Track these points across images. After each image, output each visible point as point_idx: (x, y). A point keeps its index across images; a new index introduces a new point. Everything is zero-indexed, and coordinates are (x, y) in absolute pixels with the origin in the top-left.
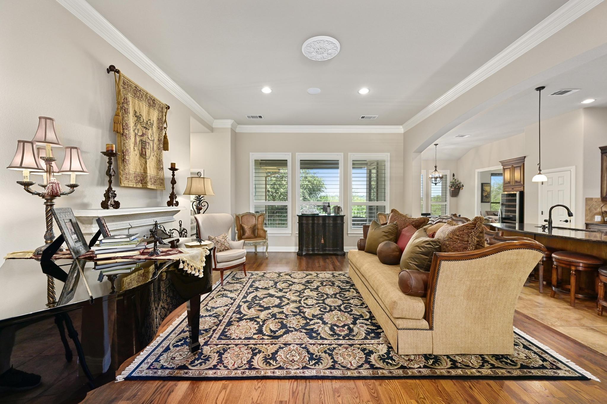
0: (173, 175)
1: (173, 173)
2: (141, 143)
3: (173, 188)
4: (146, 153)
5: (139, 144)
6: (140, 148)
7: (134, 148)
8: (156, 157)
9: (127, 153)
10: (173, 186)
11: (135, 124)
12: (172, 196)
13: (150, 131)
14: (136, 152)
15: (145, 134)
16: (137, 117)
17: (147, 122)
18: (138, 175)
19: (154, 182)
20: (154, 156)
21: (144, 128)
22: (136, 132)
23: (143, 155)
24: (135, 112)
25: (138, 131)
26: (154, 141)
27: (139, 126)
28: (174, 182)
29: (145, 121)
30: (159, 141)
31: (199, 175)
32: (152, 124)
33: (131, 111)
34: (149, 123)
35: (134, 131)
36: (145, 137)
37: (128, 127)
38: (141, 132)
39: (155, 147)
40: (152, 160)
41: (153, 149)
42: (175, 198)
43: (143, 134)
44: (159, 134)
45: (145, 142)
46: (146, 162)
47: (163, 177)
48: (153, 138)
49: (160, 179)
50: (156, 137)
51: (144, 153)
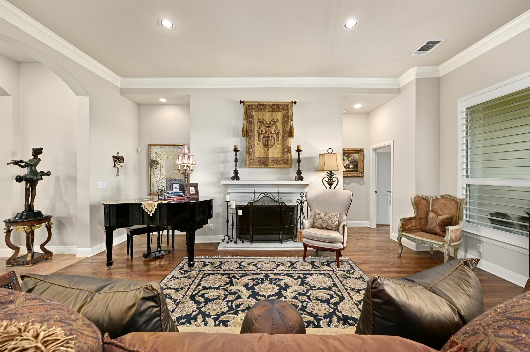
0: (299, 155)
1: (299, 153)
2: (264, 138)
3: (299, 166)
4: (268, 144)
5: (263, 139)
6: (264, 142)
7: (258, 143)
8: (281, 144)
9: (251, 147)
10: (299, 164)
11: (259, 127)
12: (299, 172)
13: (274, 128)
14: (260, 145)
15: (268, 131)
16: (261, 122)
17: (270, 122)
18: (262, 159)
19: (277, 162)
20: (278, 144)
21: (267, 127)
22: (260, 132)
23: (266, 146)
24: (259, 119)
25: (262, 131)
26: (278, 133)
27: (263, 128)
28: (299, 161)
29: (268, 122)
30: (285, 132)
31: (330, 151)
32: (276, 122)
33: (256, 120)
34: (272, 123)
35: (258, 132)
36: (268, 133)
37: (252, 132)
38: (264, 132)
39: (280, 137)
40: (277, 147)
41: (278, 139)
42: (301, 173)
43: (266, 132)
44: (284, 127)
45: (268, 136)
46: (268, 150)
47: (288, 158)
48: (277, 132)
49: (284, 160)
50: (281, 130)
51: (267, 144)
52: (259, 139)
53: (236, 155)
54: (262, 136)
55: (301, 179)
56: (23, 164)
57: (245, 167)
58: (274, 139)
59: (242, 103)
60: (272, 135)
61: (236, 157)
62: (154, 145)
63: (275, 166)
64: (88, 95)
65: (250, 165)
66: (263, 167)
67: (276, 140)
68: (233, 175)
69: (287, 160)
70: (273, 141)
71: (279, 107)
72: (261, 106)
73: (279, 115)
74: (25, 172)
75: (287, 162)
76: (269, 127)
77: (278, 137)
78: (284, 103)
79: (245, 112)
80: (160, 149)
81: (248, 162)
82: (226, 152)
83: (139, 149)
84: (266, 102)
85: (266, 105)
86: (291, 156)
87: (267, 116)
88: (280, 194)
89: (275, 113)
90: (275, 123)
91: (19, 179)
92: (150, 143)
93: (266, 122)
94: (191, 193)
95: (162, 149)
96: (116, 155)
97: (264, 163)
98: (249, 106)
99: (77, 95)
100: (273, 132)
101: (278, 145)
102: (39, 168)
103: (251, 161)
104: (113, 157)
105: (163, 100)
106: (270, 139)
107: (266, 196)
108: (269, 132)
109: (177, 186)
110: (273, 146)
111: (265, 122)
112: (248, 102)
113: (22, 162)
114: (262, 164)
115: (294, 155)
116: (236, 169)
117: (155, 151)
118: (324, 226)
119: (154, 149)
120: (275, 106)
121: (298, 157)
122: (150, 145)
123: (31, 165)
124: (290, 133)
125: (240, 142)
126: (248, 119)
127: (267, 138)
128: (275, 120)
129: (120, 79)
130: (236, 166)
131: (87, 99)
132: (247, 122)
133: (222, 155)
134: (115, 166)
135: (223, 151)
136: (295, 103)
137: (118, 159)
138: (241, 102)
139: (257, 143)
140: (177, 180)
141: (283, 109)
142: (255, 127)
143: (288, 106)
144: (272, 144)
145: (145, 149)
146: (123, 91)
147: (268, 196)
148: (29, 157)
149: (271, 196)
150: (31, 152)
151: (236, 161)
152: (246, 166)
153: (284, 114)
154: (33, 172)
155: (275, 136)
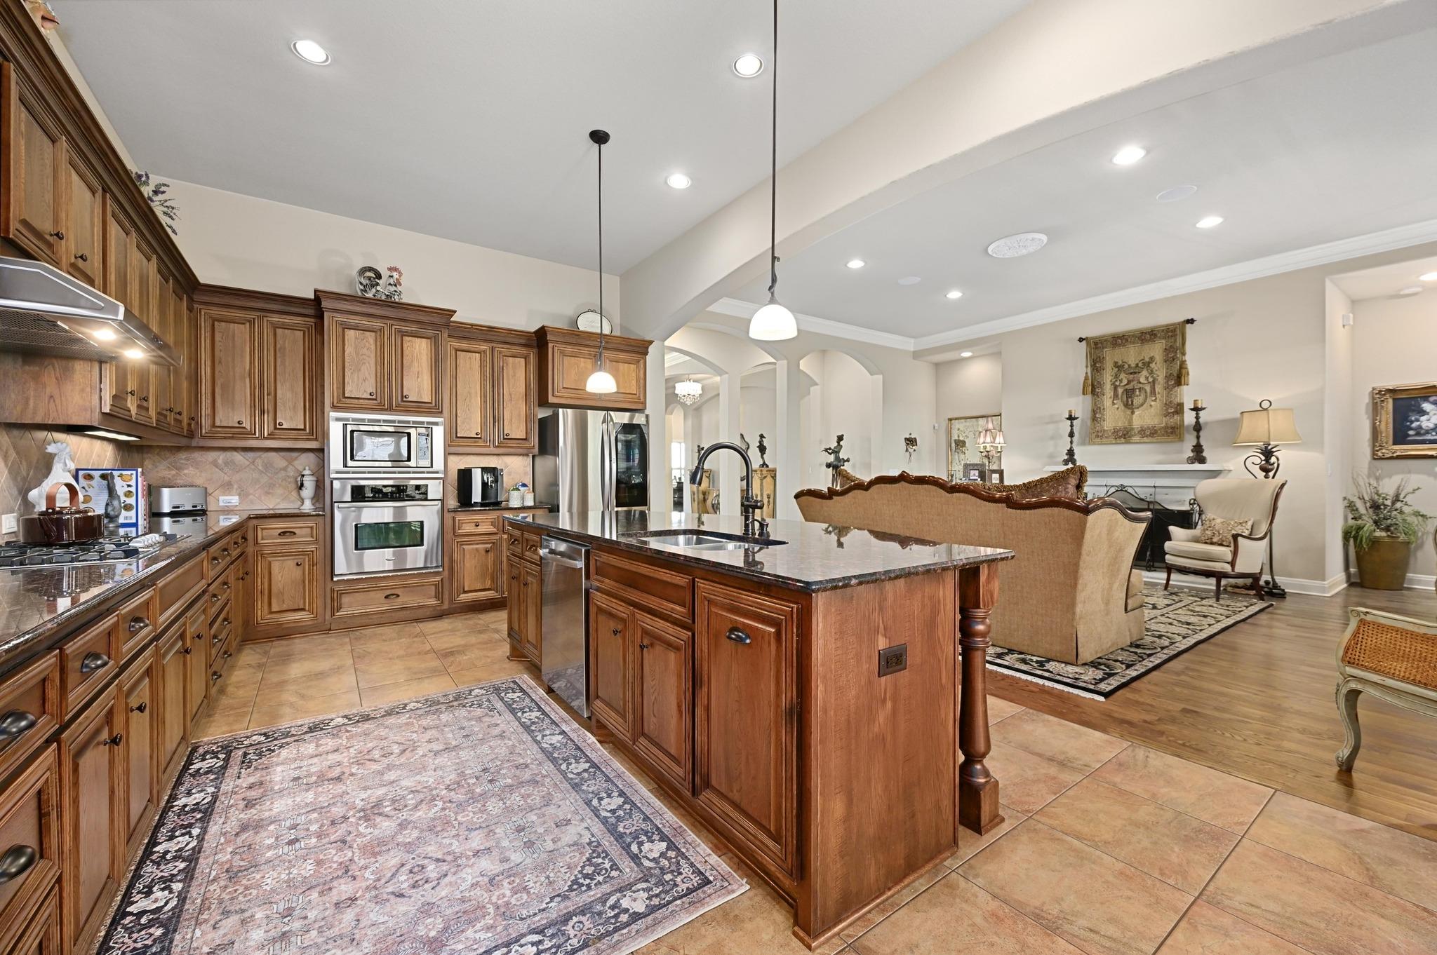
0: (1197, 418)
1: (1197, 414)
2: (1125, 393)
3: (1198, 437)
4: (1133, 402)
5: (1122, 395)
6: (1125, 399)
7: (1113, 403)
8: (1160, 400)
9: (1099, 411)
10: (1198, 433)
11: (1116, 376)
12: (1198, 449)
13: (1145, 373)
14: (1116, 406)
15: (1133, 381)
16: (1119, 367)
17: (1137, 365)
18: (1120, 430)
19: (1150, 434)
20: (1155, 400)
21: (1131, 373)
22: (1117, 383)
23: (1129, 406)
24: (1116, 363)
25: (1121, 381)
26: (1154, 382)
27: (1122, 376)
28: (1198, 428)
29: (1133, 365)
30: (1167, 377)
31: (1266, 405)
32: (1149, 363)
33: (1109, 364)
34: (1140, 365)
35: (1113, 384)
36: (1132, 384)
37: (1101, 385)
38: (1125, 382)
39: (1158, 388)
40: (1151, 406)
41: (1153, 392)
42: (1202, 451)
43: (1129, 382)
44: (1167, 369)
45: (1133, 390)
46: (1133, 413)
47: (1176, 423)
48: (1151, 380)
49: (1166, 427)
50: (1161, 375)
51: (1130, 402)
52: (1116, 396)
53: (1072, 426)
54: (1120, 391)
55: (1202, 460)
56: (830, 451)
57: (1089, 444)
58: (1146, 392)
59: (1084, 342)
60: (1141, 386)
61: (1072, 429)
62: (956, 419)
63: (1145, 439)
64: (882, 374)
65: (1099, 440)
66: (1123, 443)
67: (1148, 394)
68: (1066, 457)
69: (1173, 428)
70: (1141, 398)
71: (1155, 335)
72: (1119, 340)
73: (1156, 350)
74: (831, 458)
75: (1173, 432)
76: (1135, 373)
77: (1154, 389)
78: (1167, 325)
79: (1089, 355)
80: (964, 424)
81: (1094, 435)
82: (1056, 422)
83: (936, 425)
84: (1130, 332)
85: (1129, 336)
86: (1183, 421)
87: (1131, 355)
88: (1157, 490)
89: (1146, 346)
90: (1147, 364)
91: (828, 466)
92: (950, 416)
93: (1129, 366)
94: (994, 482)
95: (968, 424)
96: (908, 437)
97: (1124, 435)
98: (1096, 344)
99: (871, 375)
100: (1142, 380)
101: (1153, 403)
102: (842, 455)
103: (1100, 434)
104: (906, 439)
105: (966, 354)
106: (1138, 393)
107: (1121, 490)
108: (1135, 382)
109: (977, 473)
110: (1142, 405)
111: (1126, 366)
112: (1093, 338)
113: (830, 449)
114: (1121, 437)
115: (1189, 418)
116: (1071, 447)
117: (957, 426)
118: (1215, 540)
119: (956, 424)
120: (1147, 336)
121: (1195, 420)
122: (950, 420)
123: (836, 452)
124: (1179, 378)
125: (1080, 405)
126: (1096, 364)
127: (1129, 393)
128: (1147, 360)
129: (912, 341)
130: (1071, 442)
131: (881, 377)
132: (1092, 370)
133: (1051, 427)
134: (907, 450)
135: (1053, 420)
136: (1191, 321)
137: (911, 442)
138: (1081, 340)
139: (1111, 403)
140: (976, 465)
141: (1164, 338)
142: (1108, 377)
143: (1174, 331)
144: (1141, 401)
145: (944, 423)
146: (917, 355)
147: (1126, 491)
148: (833, 445)
149: (1130, 490)
150: (836, 439)
151: (1071, 435)
152: (1091, 443)
153: (1166, 345)
154: (837, 459)
155: (1148, 388)
